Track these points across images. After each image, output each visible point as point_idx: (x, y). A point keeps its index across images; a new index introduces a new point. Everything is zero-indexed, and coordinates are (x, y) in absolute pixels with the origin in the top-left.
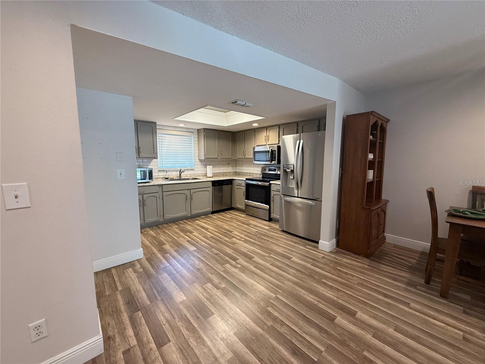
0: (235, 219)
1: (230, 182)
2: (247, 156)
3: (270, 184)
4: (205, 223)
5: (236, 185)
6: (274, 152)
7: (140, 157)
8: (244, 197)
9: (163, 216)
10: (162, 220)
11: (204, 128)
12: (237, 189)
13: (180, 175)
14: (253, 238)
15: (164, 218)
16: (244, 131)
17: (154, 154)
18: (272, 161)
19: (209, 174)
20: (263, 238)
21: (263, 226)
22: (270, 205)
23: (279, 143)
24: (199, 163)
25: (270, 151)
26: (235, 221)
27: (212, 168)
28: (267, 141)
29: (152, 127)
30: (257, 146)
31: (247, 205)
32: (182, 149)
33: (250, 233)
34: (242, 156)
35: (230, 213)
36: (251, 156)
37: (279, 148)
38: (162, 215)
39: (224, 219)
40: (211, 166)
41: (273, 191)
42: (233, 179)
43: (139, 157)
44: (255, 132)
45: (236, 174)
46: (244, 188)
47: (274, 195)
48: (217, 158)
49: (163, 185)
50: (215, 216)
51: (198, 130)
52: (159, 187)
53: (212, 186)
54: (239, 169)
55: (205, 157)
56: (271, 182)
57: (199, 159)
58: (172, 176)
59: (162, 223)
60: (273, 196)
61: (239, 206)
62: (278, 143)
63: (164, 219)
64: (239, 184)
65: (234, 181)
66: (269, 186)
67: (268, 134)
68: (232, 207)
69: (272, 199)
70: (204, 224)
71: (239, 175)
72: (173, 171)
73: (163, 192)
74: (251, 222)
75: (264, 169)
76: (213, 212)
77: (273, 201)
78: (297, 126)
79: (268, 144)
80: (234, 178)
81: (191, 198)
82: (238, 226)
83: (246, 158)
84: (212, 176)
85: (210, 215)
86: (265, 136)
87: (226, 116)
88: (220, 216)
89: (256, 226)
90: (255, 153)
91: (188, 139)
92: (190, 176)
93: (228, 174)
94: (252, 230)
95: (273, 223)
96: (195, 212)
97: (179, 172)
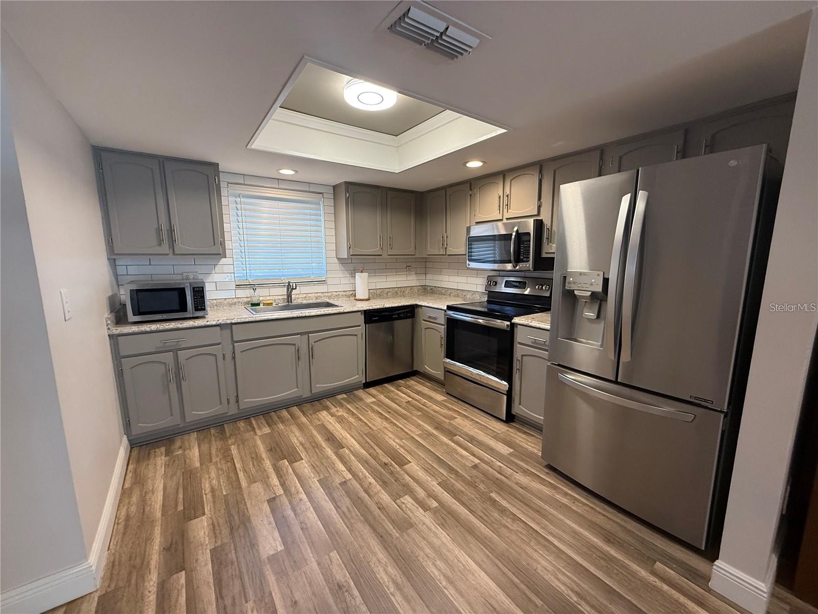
0: (419, 409)
1: (410, 312)
2: (451, 250)
3: (513, 326)
4: (340, 420)
5: (424, 320)
6: (525, 238)
7: (176, 253)
8: (442, 352)
9: (237, 401)
10: (233, 410)
11: (346, 182)
12: (426, 329)
13: (289, 296)
14: (464, 499)
15: (238, 406)
16: (444, 188)
17: (214, 244)
18: (518, 260)
19: (362, 293)
20: (498, 498)
21: (492, 443)
22: (510, 382)
23: (539, 214)
24: (337, 266)
25: (513, 237)
26: (418, 417)
27: (368, 278)
28: (505, 210)
29: (207, 176)
30: (477, 223)
31: (448, 372)
32: (298, 233)
33: (457, 473)
34: (439, 249)
35: (408, 387)
36: (462, 249)
37: (539, 225)
38: (233, 400)
39: (389, 409)
40: (365, 275)
41: (520, 343)
42: (417, 306)
43: (174, 253)
44: (472, 188)
45: (427, 290)
46: (442, 329)
47: (522, 356)
48: (381, 255)
49: (232, 324)
50: (369, 397)
51: (333, 186)
52: (221, 329)
53: (365, 323)
54: (433, 280)
55: (348, 252)
56: (516, 320)
57: (338, 257)
58: (271, 298)
59: (235, 419)
60: (520, 358)
61: (429, 370)
62: (536, 213)
63: (238, 408)
64: (430, 317)
65: (420, 309)
66: (509, 329)
67: (507, 191)
68: (414, 369)
69: (516, 365)
70: (338, 426)
71: (432, 293)
72: (275, 285)
73: (233, 342)
74: (459, 421)
75: (491, 281)
76: (367, 385)
77: (520, 370)
78: (601, 159)
79: (506, 215)
80: (419, 304)
81: (311, 355)
82: (424, 439)
83: (449, 255)
84: (367, 297)
85: (361, 393)
86: (500, 197)
87: (397, 147)
88: (382, 397)
89: (472, 439)
90: (472, 240)
91: (310, 209)
92: (317, 298)
93: (407, 292)
94: (461, 456)
95: (519, 430)
96: (320, 386)
97: (286, 289)
